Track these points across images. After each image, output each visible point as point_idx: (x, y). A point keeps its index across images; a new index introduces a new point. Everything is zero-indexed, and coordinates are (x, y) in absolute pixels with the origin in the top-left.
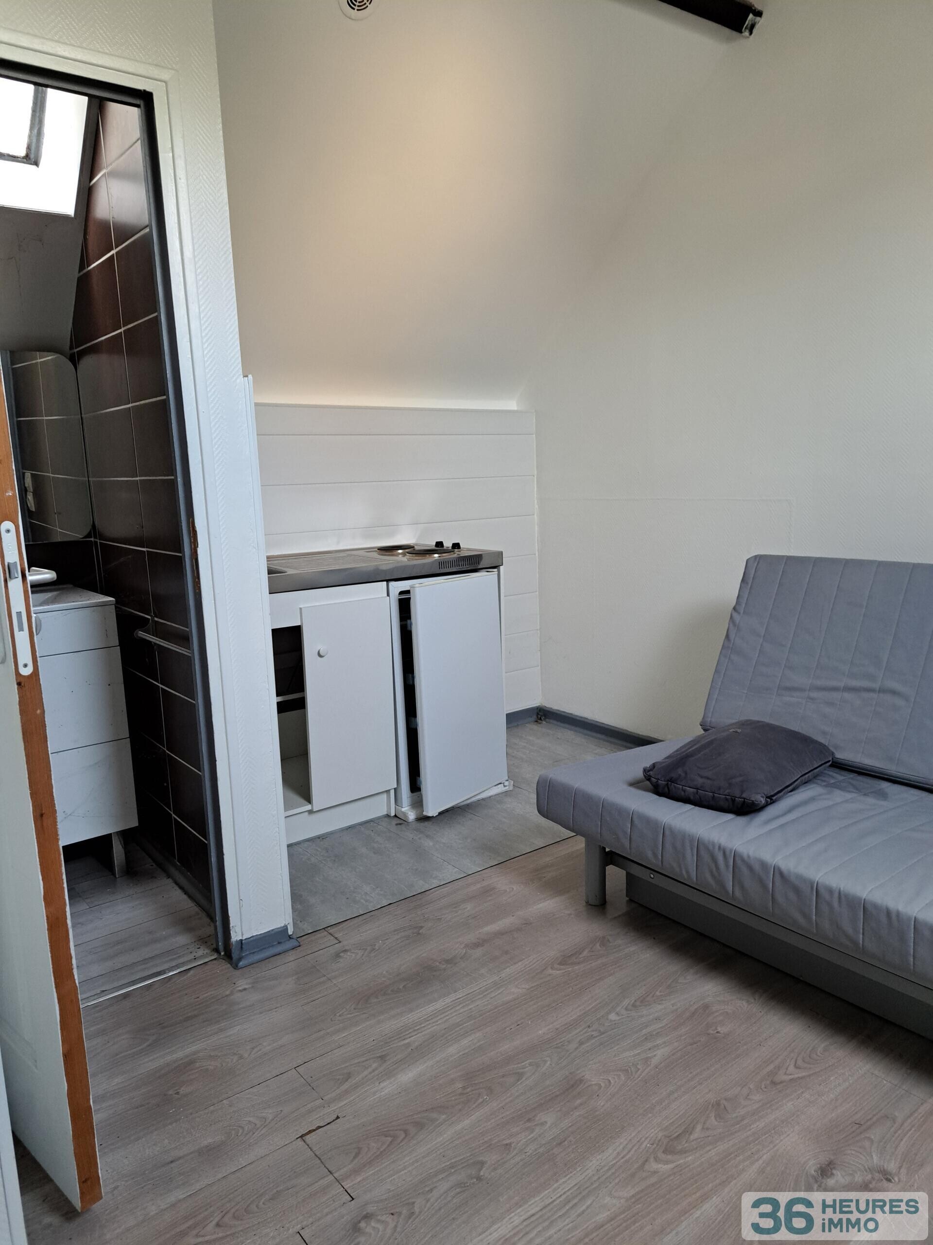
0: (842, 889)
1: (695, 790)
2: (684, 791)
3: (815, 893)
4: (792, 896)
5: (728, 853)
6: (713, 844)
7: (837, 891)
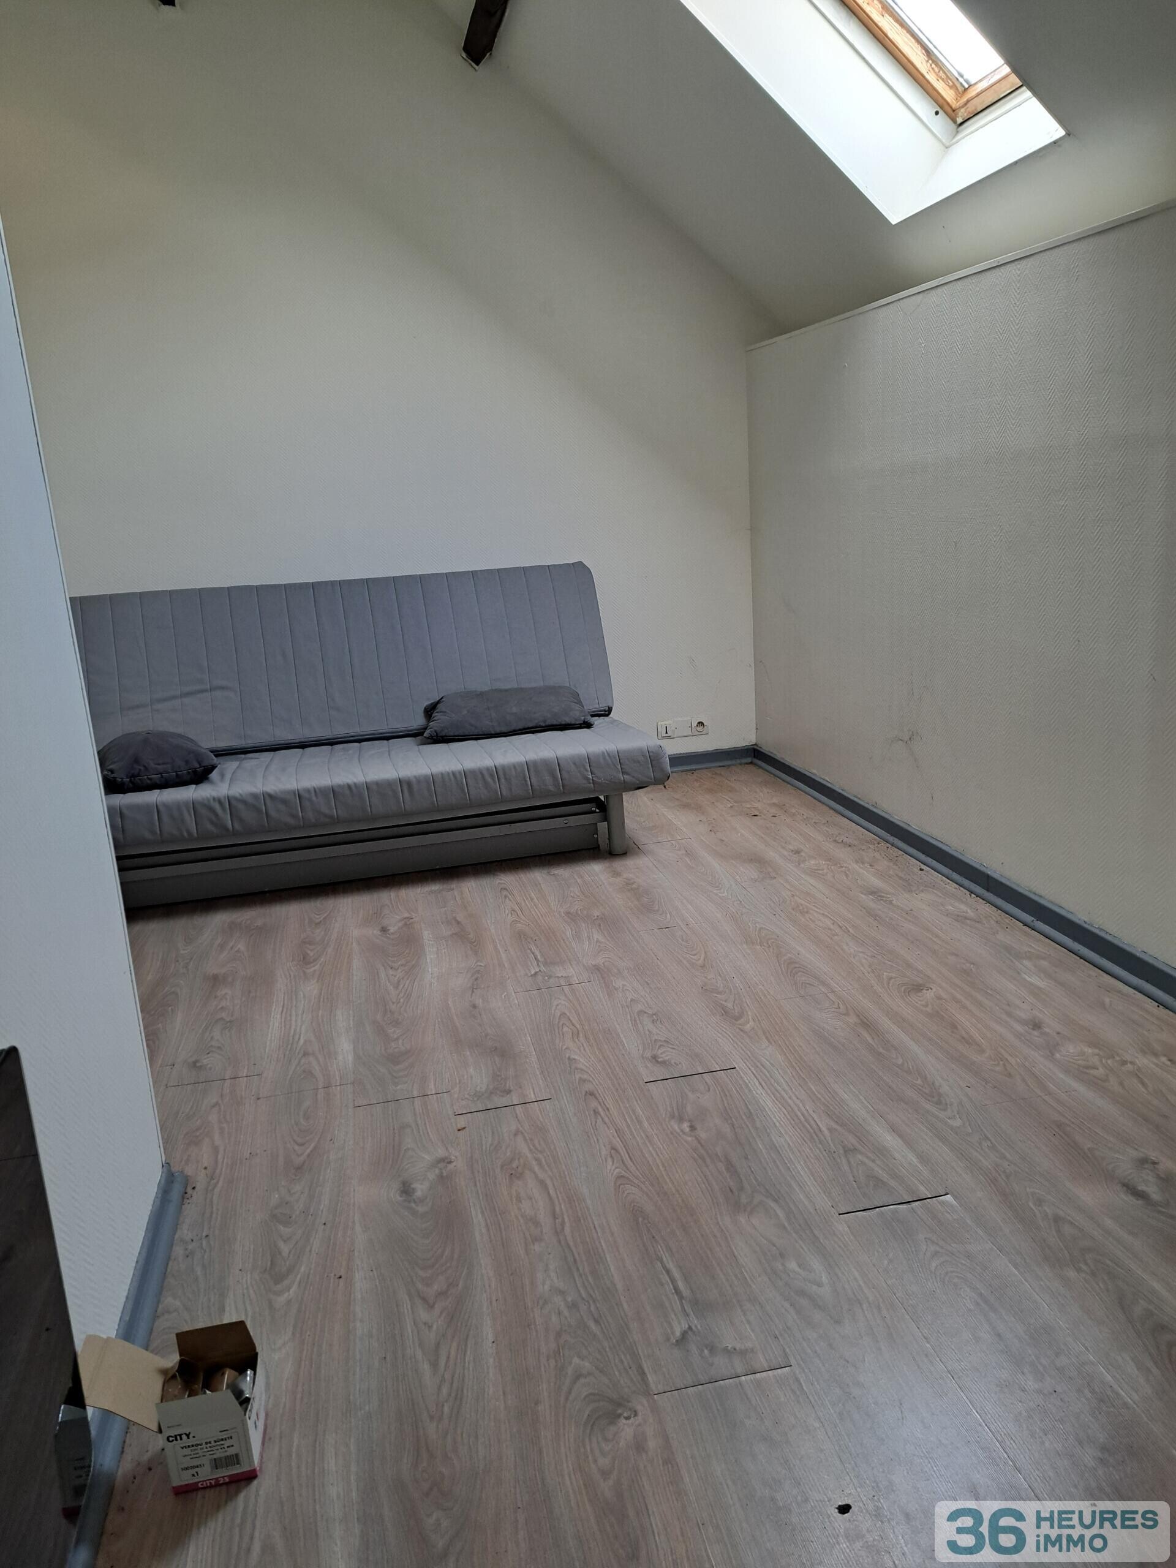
0: (315, 787)
1: (159, 775)
2: (150, 779)
3: (298, 798)
4: (282, 807)
5: (223, 800)
6: (208, 800)
7: (313, 789)
